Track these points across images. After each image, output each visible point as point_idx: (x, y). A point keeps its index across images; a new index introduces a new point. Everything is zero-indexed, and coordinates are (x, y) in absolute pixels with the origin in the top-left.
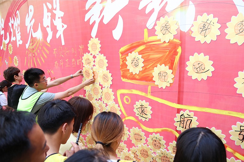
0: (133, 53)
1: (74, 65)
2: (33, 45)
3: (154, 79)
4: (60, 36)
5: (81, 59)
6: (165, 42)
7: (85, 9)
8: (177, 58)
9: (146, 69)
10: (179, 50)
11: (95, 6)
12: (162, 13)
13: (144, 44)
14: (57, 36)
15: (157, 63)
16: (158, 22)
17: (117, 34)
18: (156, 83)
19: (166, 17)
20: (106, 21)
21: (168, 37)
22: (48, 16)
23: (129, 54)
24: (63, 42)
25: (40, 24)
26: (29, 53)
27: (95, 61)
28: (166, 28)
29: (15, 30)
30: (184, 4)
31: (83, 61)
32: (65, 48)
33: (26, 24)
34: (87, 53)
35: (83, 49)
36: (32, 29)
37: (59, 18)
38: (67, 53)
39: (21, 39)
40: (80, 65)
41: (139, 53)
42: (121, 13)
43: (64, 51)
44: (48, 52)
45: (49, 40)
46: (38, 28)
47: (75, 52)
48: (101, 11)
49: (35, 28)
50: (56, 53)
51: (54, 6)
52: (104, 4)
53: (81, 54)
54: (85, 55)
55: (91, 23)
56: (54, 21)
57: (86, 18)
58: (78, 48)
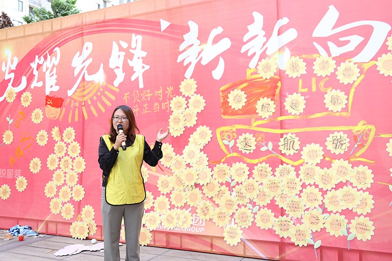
0: (236, 90)
1: (157, 109)
3: (257, 111)
4: (137, 78)
5: (168, 102)
6: (266, 79)
7: (177, 50)
8: (278, 91)
9: (249, 104)
10: (279, 84)
11: (191, 48)
12: (263, 56)
13: (246, 81)
14: (133, 78)
15: (260, 96)
16: (259, 63)
17: (218, 74)
18: (259, 115)
19: (267, 59)
20: (204, 62)
21: (269, 75)
22: (119, 56)
23: (231, 92)
24: (141, 86)
25: (102, 65)
26: (73, 101)
27: (188, 103)
28: (267, 68)
29: (45, 73)
30: (281, 49)
31: (171, 105)
32: (144, 92)
33: (73, 65)
34: (177, 96)
35: (172, 91)
36: (85, 70)
37: (139, 58)
38: (146, 98)
39: (56, 84)
40: (166, 108)
41: (242, 90)
42: (223, 55)
43: (141, 95)
44: (113, 98)
45: (116, 83)
46: (97, 71)
47: (159, 95)
48: (199, 54)
49: (92, 70)
50: (127, 98)
51: (133, 45)
52: (203, 46)
53: (168, 96)
54: (174, 98)
55: (185, 64)
56: (129, 61)
57: (180, 59)
58: (165, 90)
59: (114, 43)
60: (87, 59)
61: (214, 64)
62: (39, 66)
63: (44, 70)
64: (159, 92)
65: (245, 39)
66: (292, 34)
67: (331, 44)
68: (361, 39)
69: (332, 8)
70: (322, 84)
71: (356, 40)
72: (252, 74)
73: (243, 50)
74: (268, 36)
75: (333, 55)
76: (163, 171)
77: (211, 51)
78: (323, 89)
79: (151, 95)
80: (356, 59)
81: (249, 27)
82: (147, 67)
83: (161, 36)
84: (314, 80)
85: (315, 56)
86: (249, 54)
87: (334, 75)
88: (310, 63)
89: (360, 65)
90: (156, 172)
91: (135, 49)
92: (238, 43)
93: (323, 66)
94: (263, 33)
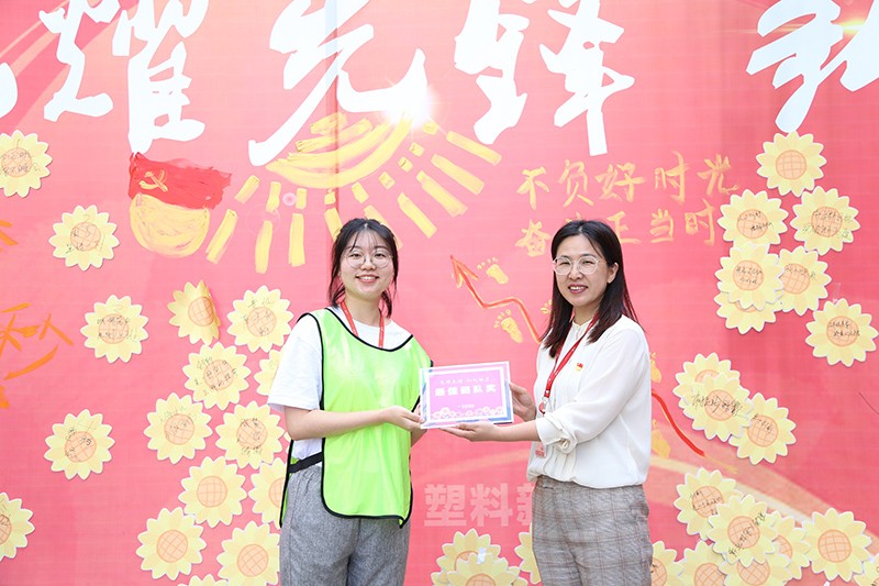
1: (665, 235)
2: (335, 147)
4: (581, 121)
5: (709, 211)
7: (752, 32)
11: (805, 27)
14: (563, 116)
20: (852, 82)
22: (501, 31)
24: (598, 145)
25: (420, 57)
26: (276, 187)
27: (792, 215)
29: (123, 63)
31: (721, 222)
32: (611, 168)
33: (278, 42)
34: (747, 192)
35: (726, 174)
36: (337, 68)
37: (588, 45)
38: (620, 191)
39: (187, 113)
40: (704, 233)
43: (599, 179)
44: (474, 185)
45: (489, 128)
46: (399, 74)
47: (674, 183)
48: (835, 50)
49: (373, 70)
50: (538, 189)
52: (851, 26)
53: (710, 190)
54: (734, 198)
56: (545, 51)
57: (758, 62)
58: (695, 167)
60: (350, 25)
62: (89, 32)
63: (120, 46)
64: (670, 174)
76: (701, 453)
79: (638, 180)
82: (624, 82)
90: (672, 456)
91: (573, 10)
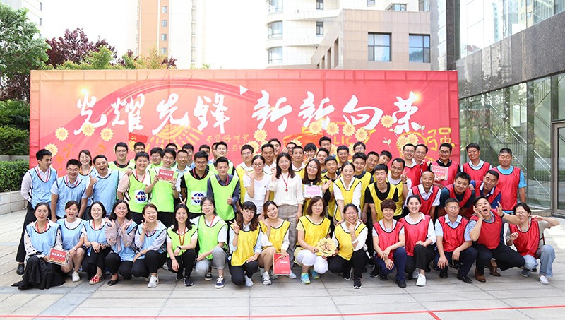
2: (169, 131)
4: (219, 126)
6: (314, 134)
7: (253, 109)
11: (263, 108)
12: (313, 120)
13: (302, 135)
14: (216, 125)
16: (310, 124)
17: (282, 128)
19: (315, 122)
20: (272, 120)
21: (317, 132)
22: (203, 108)
24: (222, 131)
25: (187, 113)
26: (158, 139)
28: (316, 127)
29: (127, 113)
30: (325, 117)
32: (225, 136)
33: (158, 109)
34: (251, 141)
35: (248, 137)
36: (170, 115)
37: (221, 111)
39: (140, 124)
41: (299, 140)
42: (286, 116)
43: (223, 138)
44: (197, 139)
45: (200, 128)
46: (183, 116)
47: (237, 139)
48: (269, 113)
49: (177, 115)
50: (210, 140)
51: (216, 101)
52: (272, 109)
55: (258, 119)
56: (212, 113)
57: (254, 115)
58: (242, 136)
59: (199, 98)
60: (172, 107)
61: (279, 121)
62: (121, 108)
63: (127, 110)
64: (237, 137)
65: (302, 107)
66: (331, 109)
67: (352, 117)
68: (369, 117)
69: (354, 97)
70: (347, 140)
71: (366, 117)
72: (305, 130)
73: (300, 114)
74: (316, 108)
75: (354, 124)
77: (277, 113)
78: (348, 143)
80: (366, 128)
81: (304, 100)
82: (228, 119)
83: (240, 98)
84: (343, 137)
85: (344, 123)
86: (304, 118)
87: (354, 135)
88: (341, 127)
89: (368, 131)
91: (218, 104)
92: (296, 109)
93: (349, 129)
94: (314, 105)
